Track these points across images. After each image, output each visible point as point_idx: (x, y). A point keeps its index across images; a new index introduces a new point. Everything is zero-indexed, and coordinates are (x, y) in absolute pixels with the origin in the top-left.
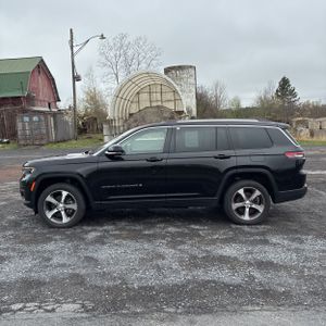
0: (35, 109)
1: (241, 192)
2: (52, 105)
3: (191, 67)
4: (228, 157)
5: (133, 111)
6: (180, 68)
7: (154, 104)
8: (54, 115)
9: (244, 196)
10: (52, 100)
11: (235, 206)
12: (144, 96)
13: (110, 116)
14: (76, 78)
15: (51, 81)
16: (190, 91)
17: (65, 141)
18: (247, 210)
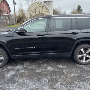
0: (3, 14)
1: (82, 50)
2: (9, 13)
3: (52, 1)
4: (77, 33)
5: (34, 15)
6: (48, 1)
7: (41, 13)
8: (8, 16)
9: (83, 52)
10: (9, 11)
11: (79, 56)
12: (37, 10)
13: (26, 17)
14: (15, 4)
15: (8, 5)
16: (52, 9)
17: (13, 25)
18: (84, 58)
